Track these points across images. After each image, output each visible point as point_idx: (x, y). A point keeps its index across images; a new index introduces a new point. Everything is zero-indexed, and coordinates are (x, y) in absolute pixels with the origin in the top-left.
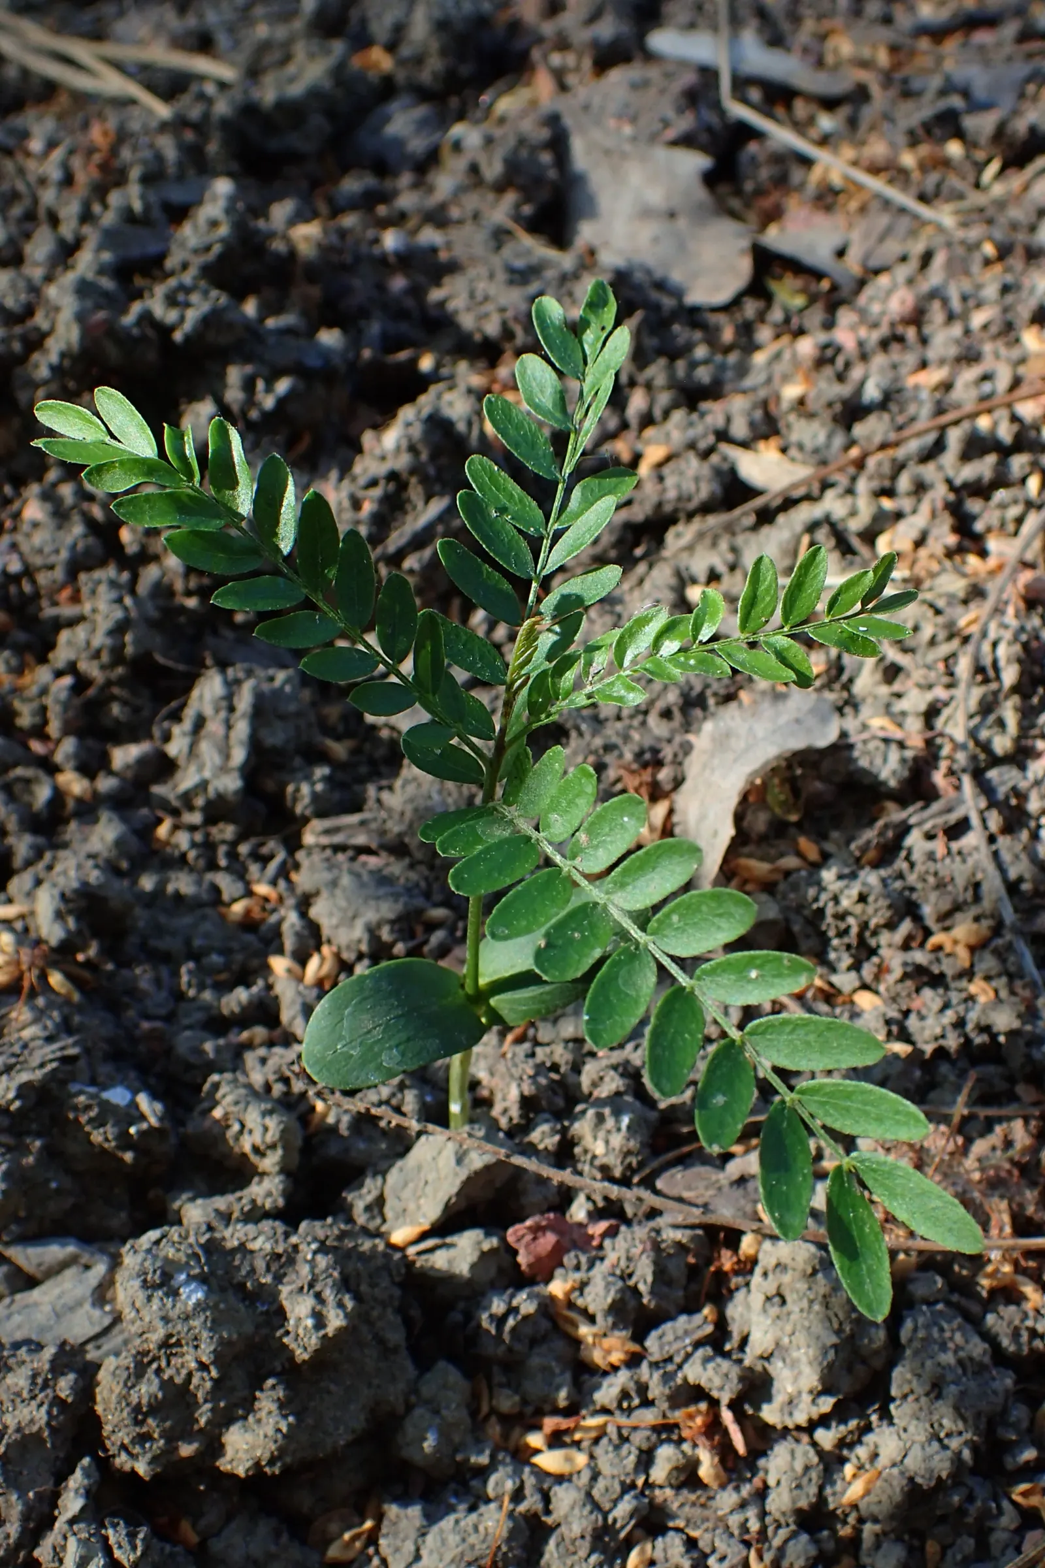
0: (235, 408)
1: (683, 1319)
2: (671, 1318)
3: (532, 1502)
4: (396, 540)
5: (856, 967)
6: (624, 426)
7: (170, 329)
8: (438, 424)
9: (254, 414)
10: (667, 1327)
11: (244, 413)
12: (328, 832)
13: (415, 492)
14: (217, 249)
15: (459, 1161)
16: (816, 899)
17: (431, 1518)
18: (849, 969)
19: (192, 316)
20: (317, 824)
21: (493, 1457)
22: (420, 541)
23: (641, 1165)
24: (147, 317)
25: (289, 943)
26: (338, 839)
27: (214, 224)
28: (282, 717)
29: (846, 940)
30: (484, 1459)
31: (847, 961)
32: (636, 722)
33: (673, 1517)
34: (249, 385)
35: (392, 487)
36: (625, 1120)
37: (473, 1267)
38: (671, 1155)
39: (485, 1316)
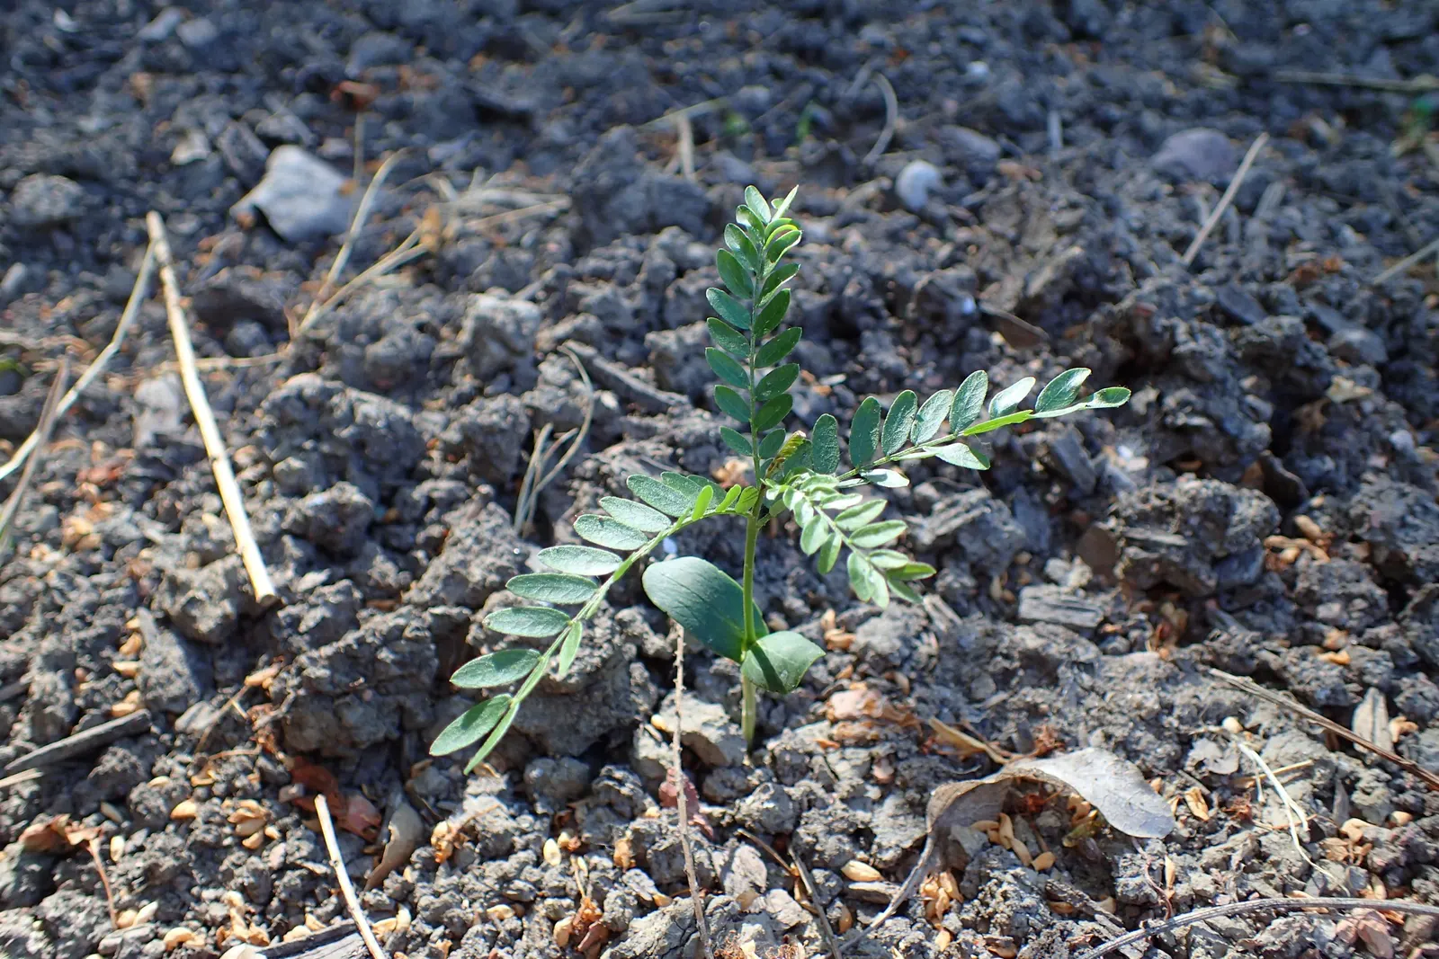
0: (1165, 408)
1: (651, 883)
2: (650, 876)
3: (519, 841)
4: (1139, 533)
5: (966, 925)
6: (1360, 634)
7: (1176, 344)
8: (1228, 506)
9: (1169, 420)
10: (644, 876)
11: (1166, 414)
12: (935, 606)
13: (1174, 523)
14: (1265, 338)
15: (705, 724)
16: (992, 869)
17: (500, 795)
18: (963, 921)
19: (1192, 345)
20: (937, 599)
21: (545, 815)
22: (1146, 545)
23: (750, 830)
24: (1171, 330)
25: (846, 615)
26: (934, 614)
27: (1279, 327)
28: (986, 544)
29: (982, 909)
30: (540, 810)
31: (969, 916)
32: (1091, 723)
33: (529, 920)
34: (1183, 404)
35: (1167, 509)
36: (771, 805)
37: (646, 758)
38: (768, 848)
39: (608, 767)
